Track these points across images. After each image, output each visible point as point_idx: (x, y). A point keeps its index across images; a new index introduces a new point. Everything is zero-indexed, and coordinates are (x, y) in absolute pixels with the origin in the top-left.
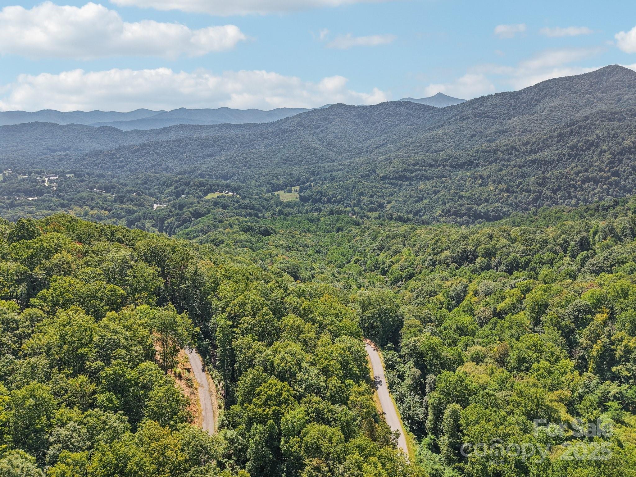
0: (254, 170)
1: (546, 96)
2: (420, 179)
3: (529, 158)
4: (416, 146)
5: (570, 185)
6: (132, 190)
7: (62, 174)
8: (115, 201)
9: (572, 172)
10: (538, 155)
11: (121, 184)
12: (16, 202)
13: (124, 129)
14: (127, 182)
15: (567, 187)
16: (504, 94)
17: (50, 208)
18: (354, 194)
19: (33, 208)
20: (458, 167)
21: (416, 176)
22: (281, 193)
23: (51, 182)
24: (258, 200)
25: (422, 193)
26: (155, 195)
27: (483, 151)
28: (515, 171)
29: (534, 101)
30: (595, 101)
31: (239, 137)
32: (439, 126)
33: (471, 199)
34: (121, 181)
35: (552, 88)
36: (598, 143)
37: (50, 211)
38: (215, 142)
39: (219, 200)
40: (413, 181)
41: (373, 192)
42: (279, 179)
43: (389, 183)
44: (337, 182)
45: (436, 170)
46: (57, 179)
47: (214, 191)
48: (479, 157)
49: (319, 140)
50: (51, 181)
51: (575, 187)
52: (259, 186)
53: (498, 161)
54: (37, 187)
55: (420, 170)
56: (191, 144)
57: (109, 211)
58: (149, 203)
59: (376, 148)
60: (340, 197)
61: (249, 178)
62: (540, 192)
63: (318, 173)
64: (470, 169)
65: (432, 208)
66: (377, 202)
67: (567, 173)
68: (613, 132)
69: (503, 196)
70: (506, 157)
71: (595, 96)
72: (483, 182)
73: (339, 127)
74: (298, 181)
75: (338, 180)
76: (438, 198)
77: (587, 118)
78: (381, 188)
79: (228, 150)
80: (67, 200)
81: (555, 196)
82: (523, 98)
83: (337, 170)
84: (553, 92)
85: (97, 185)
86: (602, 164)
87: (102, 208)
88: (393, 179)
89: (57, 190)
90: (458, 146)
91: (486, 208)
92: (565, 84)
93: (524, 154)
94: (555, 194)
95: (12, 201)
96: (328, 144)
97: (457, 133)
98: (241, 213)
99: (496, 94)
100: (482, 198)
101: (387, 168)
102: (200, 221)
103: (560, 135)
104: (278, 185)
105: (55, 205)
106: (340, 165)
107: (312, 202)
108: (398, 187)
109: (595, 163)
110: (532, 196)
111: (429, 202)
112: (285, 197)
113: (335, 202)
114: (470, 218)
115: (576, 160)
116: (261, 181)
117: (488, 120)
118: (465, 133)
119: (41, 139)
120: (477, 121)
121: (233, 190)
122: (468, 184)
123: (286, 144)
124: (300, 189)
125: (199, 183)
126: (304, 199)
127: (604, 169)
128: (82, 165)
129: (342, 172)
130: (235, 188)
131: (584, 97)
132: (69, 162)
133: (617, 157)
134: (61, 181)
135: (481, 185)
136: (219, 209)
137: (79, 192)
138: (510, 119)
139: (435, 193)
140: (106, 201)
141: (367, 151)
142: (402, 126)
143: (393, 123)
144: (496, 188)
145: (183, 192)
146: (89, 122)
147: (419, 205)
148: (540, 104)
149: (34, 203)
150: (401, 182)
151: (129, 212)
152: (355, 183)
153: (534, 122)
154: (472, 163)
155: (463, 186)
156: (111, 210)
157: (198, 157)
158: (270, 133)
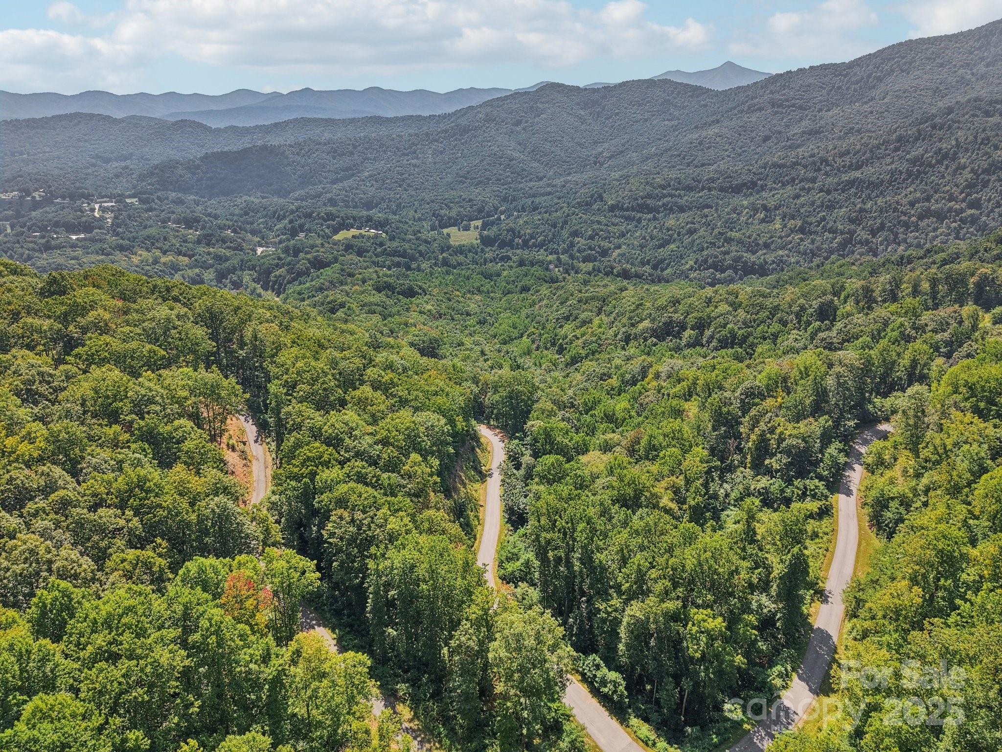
0: (413, 193)
1: (892, 71)
2: (671, 209)
3: (845, 177)
4: (672, 156)
5: (899, 222)
6: (225, 225)
7: (120, 198)
8: (199, 242)
9: (905, 201)
10: (860, 172)
11: (209, 215)
12: (53, 242)
13: (214, 124)
14: (218, 212)
15: (895, 226)
16: (824, 67)
17: (102, 252)
18: (565, 233)
19: (79, 252)
20: (732, 192)
21: (664, 204)
22: (453, 230)
23: (103, 212)
24: (415, 241)
25: (670, 232)
26: (261, 232)
27: (775, 165)
28: (819, 198)
29: (871, 80)
30: (973, 79)
31: (393, 140)
32: (713, 122)
33: (742, 243)
34: (209, 210)
35: (903, 58)
36: (955, 153)
37: (103, 257)
38: (355, 147)
39: (355, 242)
40: (658, 213)
41: (594, 230)
42: (450, 209)
43: (622, 217)
44: (540, 213)
45: (697, 195)
46: (112, 206)
47: (348, 227)
48: (768, 176)
49: (520, 144)
50: (103, 210)
51: (906, 225)
52: (420, 219)
53: (797, 182)
54: (84, 219)
55: (672, 196)
56: (317, 150)
57: (190, 257)
58: (250, 245)
59: (610, 158)
60: (542, 237)
61: (404, 207)
62: (852, 233)
63: (514, 200)
64: (751, 194)
65: (682, 257)
66: (599, 246)
67: (897, 203)
68: (983, 136)
69: (793, 238)
70: (810, 175)
71: (975, 71)
72: (766, 216)
73: (552, 122)
74: (480, 212)
75: (543, 210)
76: (693, 241)
77: (950, 110)
78: (607, 225)
79: (375, 159)
80: (129, 240)
81: (874, 240)
82: (855, 75)
83: (543, 195)
84: (905, 63)
85: (173, 217)
86: (955, 188)
87: (179, 253)
88: (627, 210)
89: (113, 224)
90: (740, 155)
91: (762, 257)
92: (927, 49)
93: (839, 170)
94: (873, 237)
95: (48, 242)
96: (533, 151)
97: (740, 135)
98: (384, 262)
99: (811, 67)
100: (761, 242)
101: (620, 193)
102: (321, 273)
103: (899, 139)
104: (450, 218)
105: (110, 247)
106: (548, 185)
107: (498, 246)
108: (634, 223)
109: (945, 186)
110: (839, 239)
111: (678, 247)
112: (458, 237)
113: (534, 245)
114: (736, 274)
115: (918, 182)
116: (423, 211)
117: (794, 111)
118: (753, 135)
119: (86, 141)
120: (776, 113)
121: (376, 226)
122: (743, 219)
123: (466, 151)
124: (482, 225)
125: (326, 214)
126: (486, 241)
127: (957, 197)
128: (149, 184)
129: (550, 197)
130: (380, 222)
131: (955, 72)
132: (129, 178)
133: (982, 176)
134: (119, 210)
135: (763, 221)
136: (350, 256)
137: (145, 227)
138: (829, 110)
139: (691, 232)
140: (185, 241)
141: (595, 163)
142: (655, 122)
143: (640, 117)
144: (785, 226)
145: (301, 228)
146: (159, 113)
147: (663, 253)
148: (882, 85)
149: (80, 244)
150: (639, 215)
151: (219, 258)
152: (568, 215)
153: (866, 117)
154: (754, 184)
155: (735, 222)
156: (193, 256)
157: (329, 171)
158: (442, 131)
